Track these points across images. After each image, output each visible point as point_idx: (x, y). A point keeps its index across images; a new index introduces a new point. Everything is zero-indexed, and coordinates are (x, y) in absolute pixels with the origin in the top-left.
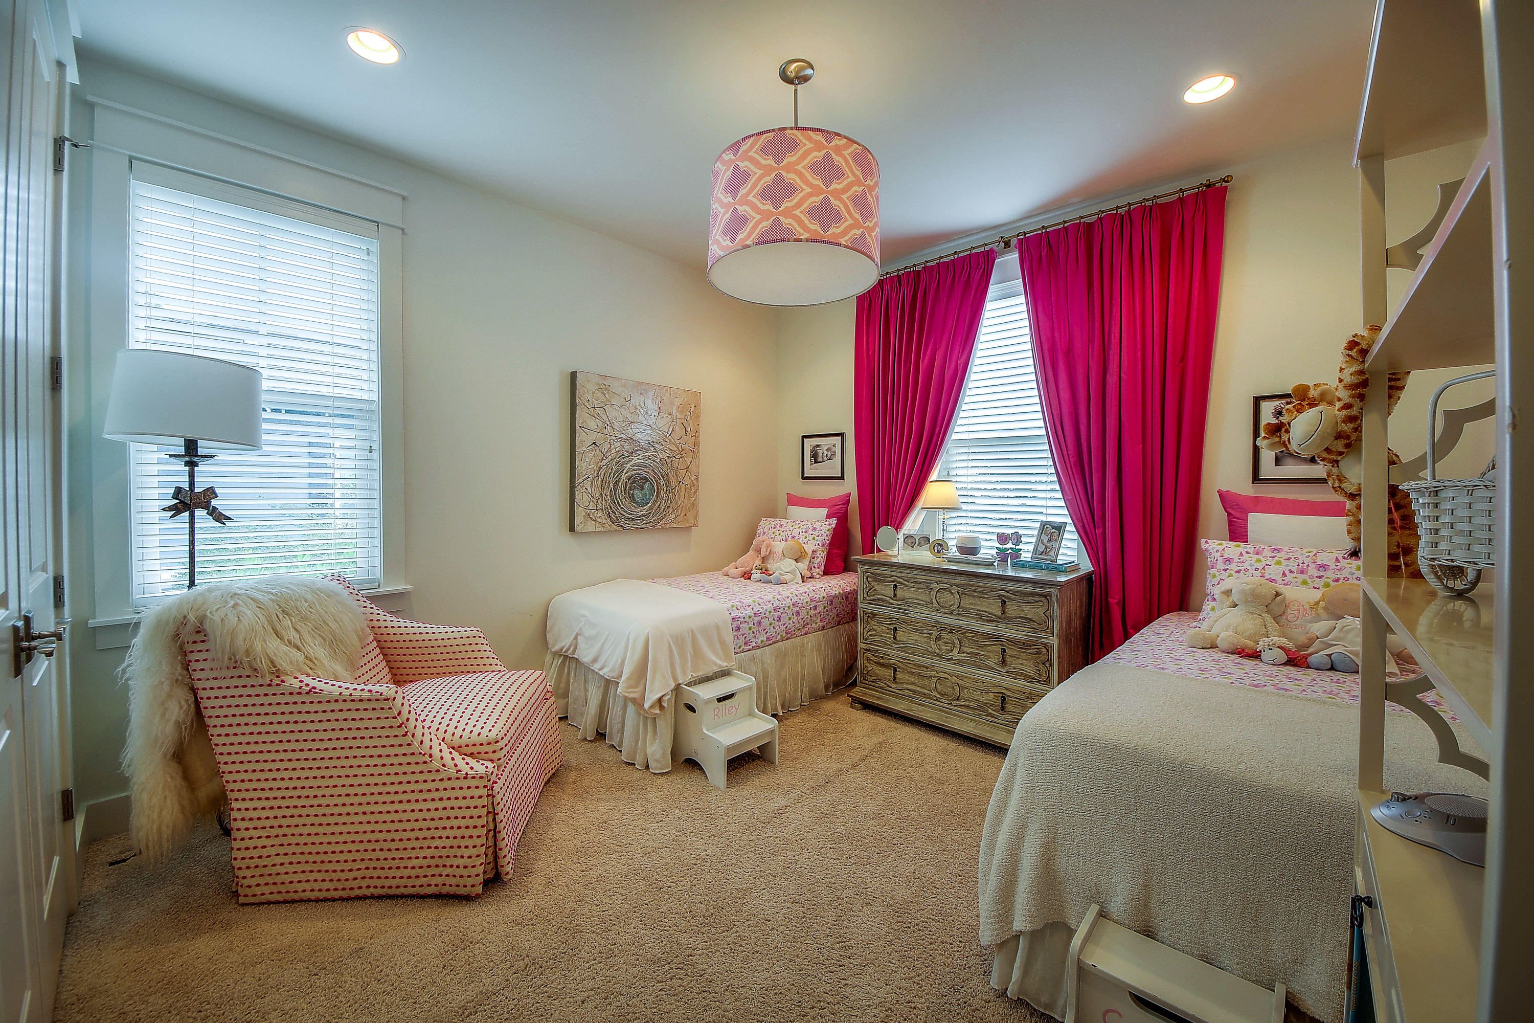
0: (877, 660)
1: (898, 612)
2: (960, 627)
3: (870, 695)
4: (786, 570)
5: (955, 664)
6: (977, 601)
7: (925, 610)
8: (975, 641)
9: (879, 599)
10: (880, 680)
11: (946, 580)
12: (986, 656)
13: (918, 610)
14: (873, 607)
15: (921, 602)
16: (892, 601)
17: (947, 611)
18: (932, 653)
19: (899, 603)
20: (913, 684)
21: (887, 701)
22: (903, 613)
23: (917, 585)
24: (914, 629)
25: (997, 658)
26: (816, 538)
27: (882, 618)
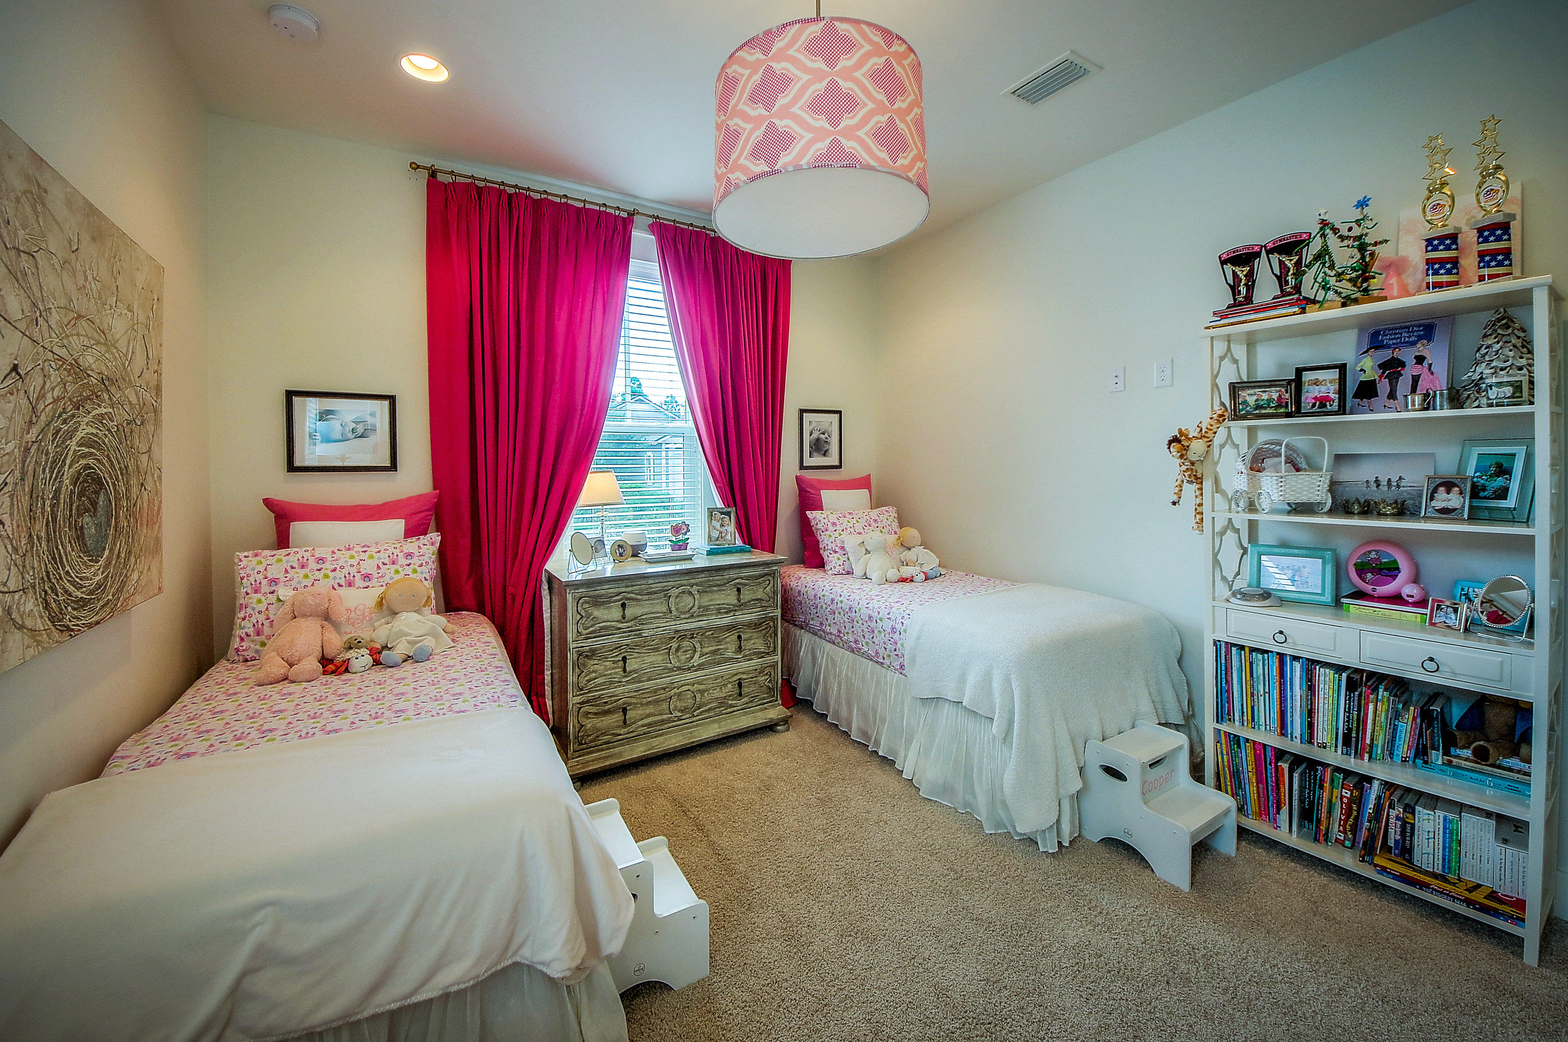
0: (599, 709)
1: (629, 636)
2: (701, 628)
3: (593, 761)
4: (417, 633)
5: (696, 671)
6: (716, 596)
7: (662, 623)
8: (716, 637)
9: (601, 628)
10: (605, 733)
11: (685, 582)
12: (724, 649)
13: (654, 626)
14: (592, 642)
15: (659, 615)
16: (620, 625)
17: (687, 616)
18: (671, 670)
19: (629, 624)
20: (648, 716)
21: (620, 754)
22: (635, 635)
23: (653, 597)
24: (649, 649)
25: (732, 647)
26: (419, 569)
27: (605, 652)
